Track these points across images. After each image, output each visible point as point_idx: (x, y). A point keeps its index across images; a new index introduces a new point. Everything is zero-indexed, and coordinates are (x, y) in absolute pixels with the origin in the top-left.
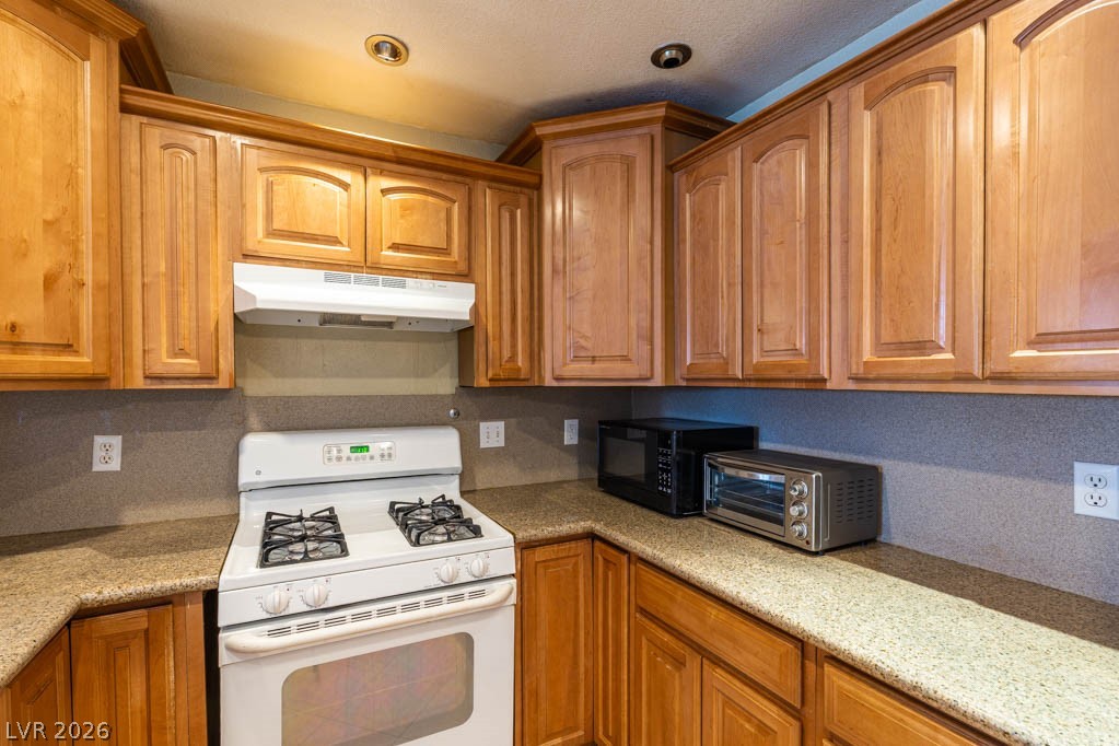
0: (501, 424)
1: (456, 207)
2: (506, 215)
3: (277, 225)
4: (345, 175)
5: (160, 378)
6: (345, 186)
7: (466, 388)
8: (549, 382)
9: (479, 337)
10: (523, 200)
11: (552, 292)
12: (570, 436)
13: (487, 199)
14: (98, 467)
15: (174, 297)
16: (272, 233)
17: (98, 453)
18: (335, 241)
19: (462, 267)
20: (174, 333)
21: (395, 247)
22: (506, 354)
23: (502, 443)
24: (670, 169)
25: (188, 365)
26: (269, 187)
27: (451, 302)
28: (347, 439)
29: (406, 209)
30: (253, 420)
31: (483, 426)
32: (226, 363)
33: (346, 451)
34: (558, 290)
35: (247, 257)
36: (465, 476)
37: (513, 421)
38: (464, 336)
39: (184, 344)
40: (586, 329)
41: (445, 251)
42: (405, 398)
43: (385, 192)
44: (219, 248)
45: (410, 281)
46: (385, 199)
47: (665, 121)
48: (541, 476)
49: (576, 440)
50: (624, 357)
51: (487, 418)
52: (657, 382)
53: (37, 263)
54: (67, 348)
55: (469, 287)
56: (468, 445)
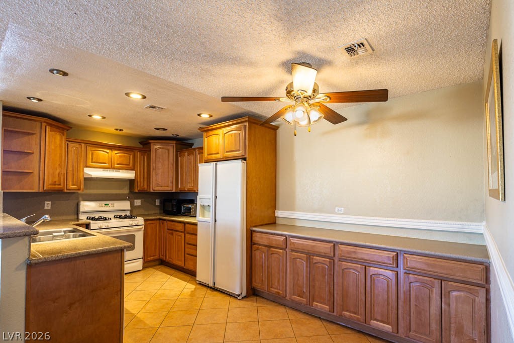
0: (140, 200)
1: (131, 156)
2: (142, 157)
3: (94, 161)
4: (108, 151)
5: (70, 190)
6: (108, 153)
7: (132, 191)
8: (152, 191)
9: (136, 182)
10: (146, 154)
11: (153, 173)
12: (157, 203)
13: (138, 154)
14: (46, 208)
15: (73, 174)
16: (92, 162)
17: (46, 205)
18: (105, 163)
19: (132, 168)
20: (73, 181)
21: (118, 164)
22: (142, 185)
23: (140, 204)
24: (177, 151)
25: (75, 187)
26: (92, 154)
27: (129, 175)
28: (103, 203)
29: (120, 157)
30: (80, 199)
31: (135, 200)
32: (82, 187)
33: (104, 205)
34: (154, 173)
35: (87, 167)
36: (131, 211)
37: (143, 200)
38: (131, 182)
39: (75, 183)
40: (160, 181)
41: (128, 165)
42: (116, 194)
43: (116, 153)
44: (82, 165)
45: (121, 171)
46: (116, 155)
47: (176, 144)
48: (150, 212)
49: (159, 204)
50: (167, 186)
51: (136, 199)
52: (174, 191)
53: (58, 171)
54: (60, 184)
55: (134, 172)
56: (132, 205)
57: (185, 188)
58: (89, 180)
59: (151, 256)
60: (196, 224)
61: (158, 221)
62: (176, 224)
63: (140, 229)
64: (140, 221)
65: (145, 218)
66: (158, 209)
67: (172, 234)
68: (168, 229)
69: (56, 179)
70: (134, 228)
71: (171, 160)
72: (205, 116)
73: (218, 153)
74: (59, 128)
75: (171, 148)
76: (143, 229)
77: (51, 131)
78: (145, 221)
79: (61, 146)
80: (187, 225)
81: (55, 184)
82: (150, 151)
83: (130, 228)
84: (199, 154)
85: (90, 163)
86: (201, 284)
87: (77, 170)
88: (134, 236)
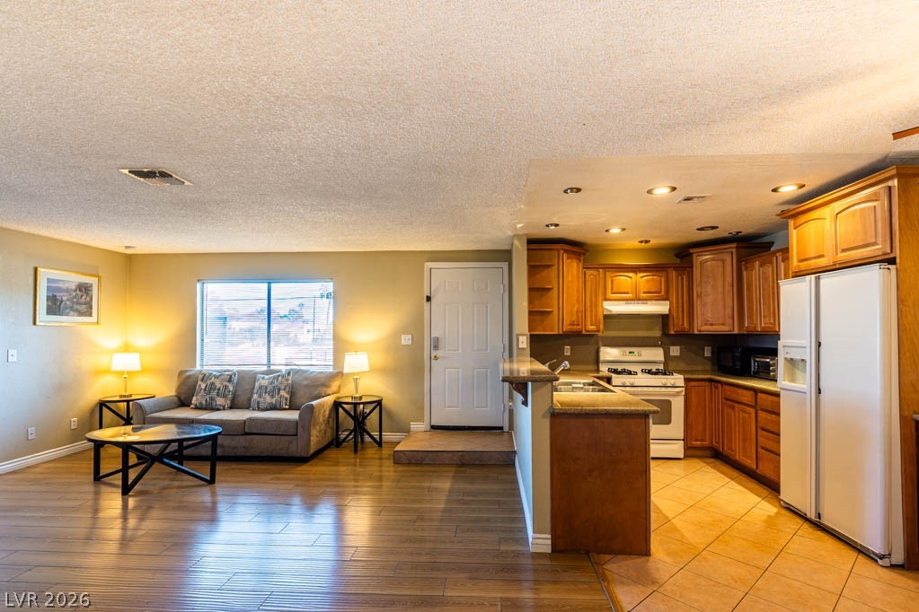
0: (678, 348)
1: (663, 279)
2: (680, 278)
3: (614, 291)
4: (631, 275)
5: (588, 331)
6: (631, 278)
7: (665, 334)
8: (696, 332)
9: (671, 318)
10: (686, 273)
11: (697, 303)
12: (708, 353)
13: (673, 274)
14: (565, 353)
15: (591, 311)
16: (613, 293)
17: (566, 350)
18: (628, 293)
19: (665, 297)
20: (591, 321)
21: (645, 293)
22: (681, 323)
23: (678, 354)
24: (739, 261)
25: (594, 328)
26: (612, 281)
27: (661, 308)
28: (627, 350)
29: (648, 281)
30: (600, 344)
31: (672, 348)
32: (602, 327)
33: (628, 353)
34: (699, 303)
35: (606, 300)
36: (665, 364)
37: (683, 347)
38: (664, 319)
39: (593, 323)
40: (709, 315)
41: (659, 292)
42: (644, 337)
43: (642, 277)
44: (600, 297)
45: (649, 302)
46: (642, 280)
47: (736, 247)
48: (695, 368)
49: (710, 355)
50: (723, 324)
51: (673, 345)
52: (736, 332)
53: (575, 309)
54: (578, 325)
55: (668, 302)
56: (666, 354)
57: (756, 325)
58: (608, 317)
59: (696, 440)
60: (777, 395)
61: (707, 383)
62: (740, 391)
63: (678, 393)
64: (678, 379)
65: (686, 376)
66: (709, 363)
67: (733, 408)
68: (726, 399)
69: (574, 318)
70: (669, 389)
71: (728, 279)
72: (789, 190)
73: (823, 256)
74: (574, 253)
75: (728, 256)
76: (683, 393)
77: (568, 258)
78: (686, 380)
79: (578, 277)
80: (760, 395)
81: (573, 325)
82: (692, 267)
83: (664, 389)
84: (783, 261)
85: (610, 295)
86: (790, 509)
87: (595, 305)
88: (669, 403)
